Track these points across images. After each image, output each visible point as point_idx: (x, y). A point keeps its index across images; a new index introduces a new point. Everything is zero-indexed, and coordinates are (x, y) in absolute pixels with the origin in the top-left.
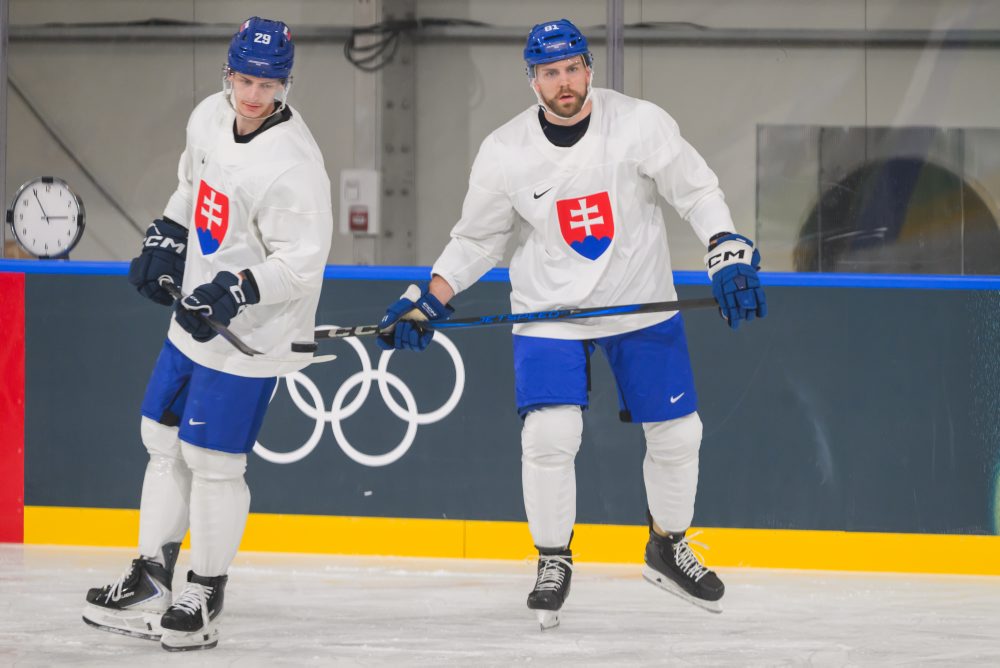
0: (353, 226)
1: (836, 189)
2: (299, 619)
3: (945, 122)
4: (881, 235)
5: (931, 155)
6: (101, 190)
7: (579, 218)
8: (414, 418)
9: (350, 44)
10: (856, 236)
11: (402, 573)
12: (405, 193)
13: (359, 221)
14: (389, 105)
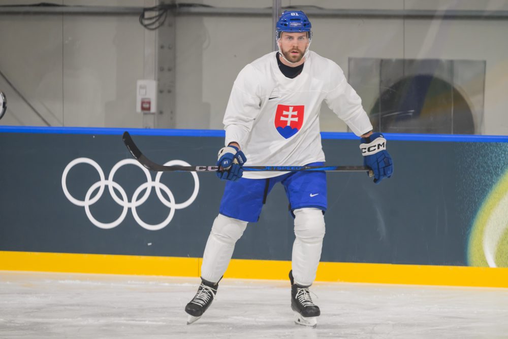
0: (143, 109)
1: (388, 91)
2: (114, 308)
3: (444, 57)
4: (411, 114)
5: (437, 73)
6: (15, 89)
7: (287, 116)
8: (173, 206)
9: (142, 16)
10: (398, 114)
11: (167, 284)
12: (169, 92)
13: (146, 106)
14: (162, 47)
